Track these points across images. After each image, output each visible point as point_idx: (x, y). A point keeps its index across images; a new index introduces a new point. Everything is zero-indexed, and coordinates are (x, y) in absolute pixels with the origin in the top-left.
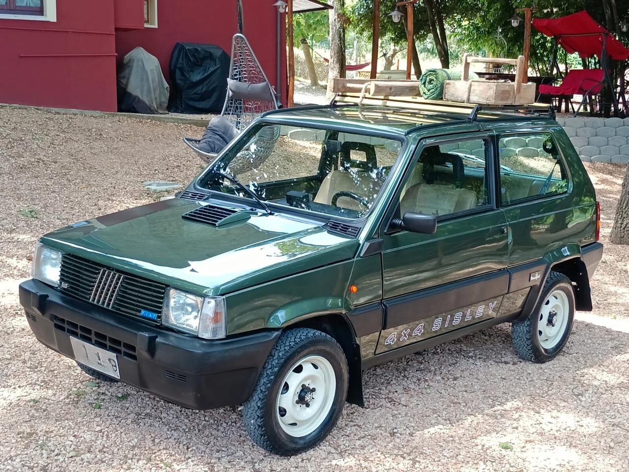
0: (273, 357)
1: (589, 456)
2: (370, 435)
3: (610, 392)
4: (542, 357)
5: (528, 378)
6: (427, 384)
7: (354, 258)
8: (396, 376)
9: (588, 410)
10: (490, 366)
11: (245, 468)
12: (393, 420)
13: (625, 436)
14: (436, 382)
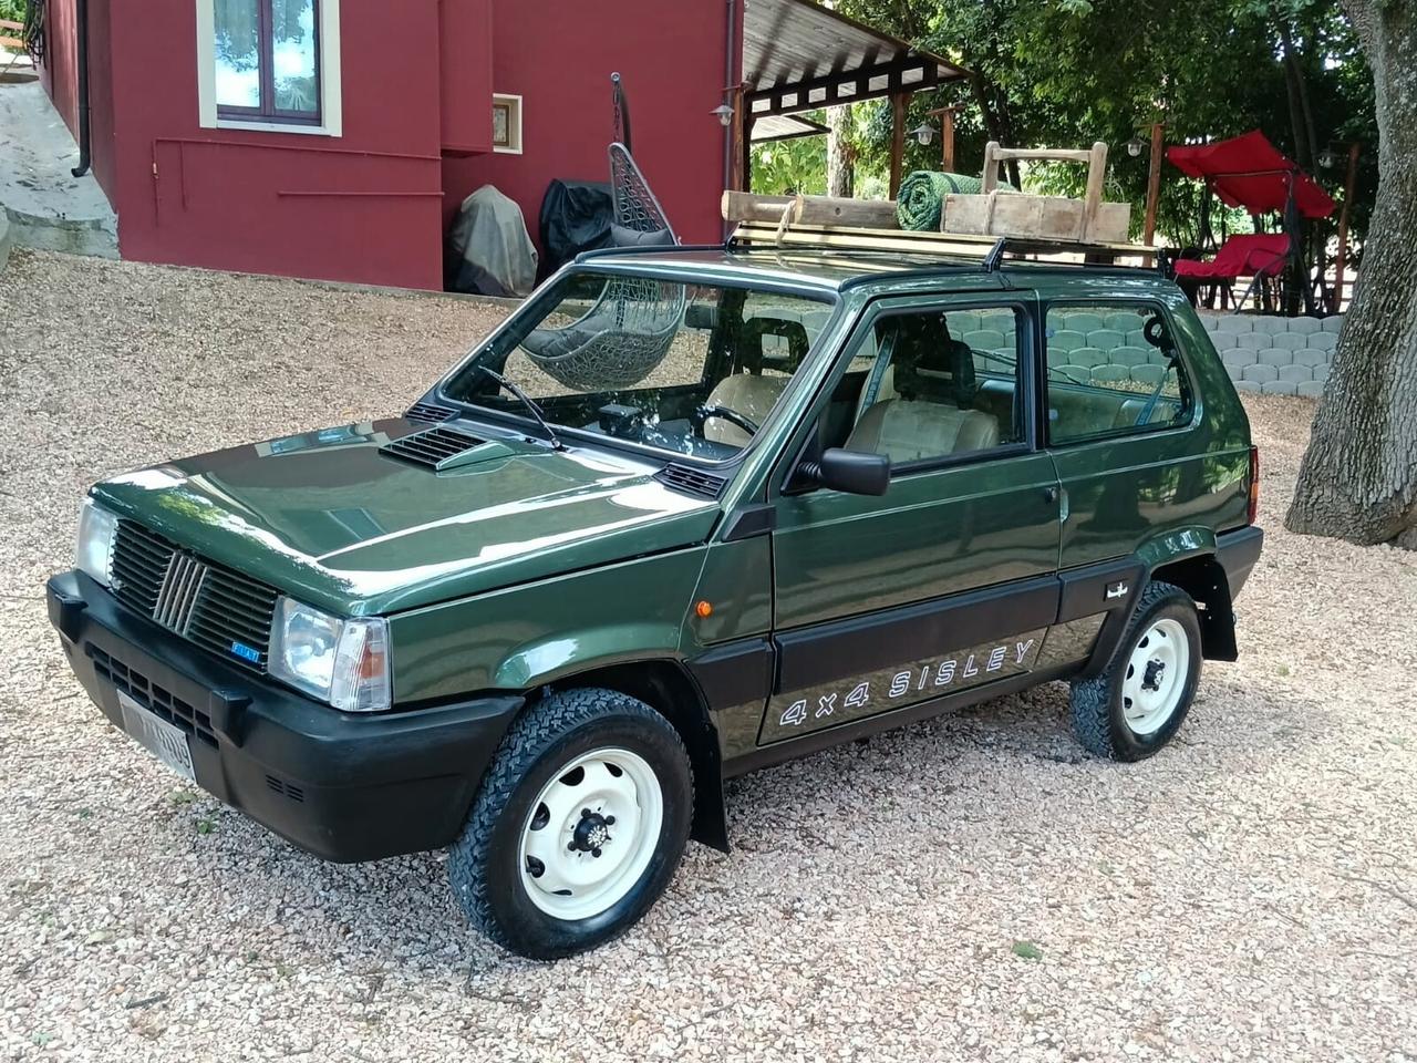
0: (512, 750)
1: (1206, 981)
2: (741, 915)
3: (1264, 830)
4: (1131, 750)
5: (1097, 794)
6: (889, 799)
7: (707, 541)
8: (830, 781)
9: (1215, 871)
10: (1024, 765)
11: (450, 984)
12: (798, 880)
13: (1289, 933)
14: (908, 797)
